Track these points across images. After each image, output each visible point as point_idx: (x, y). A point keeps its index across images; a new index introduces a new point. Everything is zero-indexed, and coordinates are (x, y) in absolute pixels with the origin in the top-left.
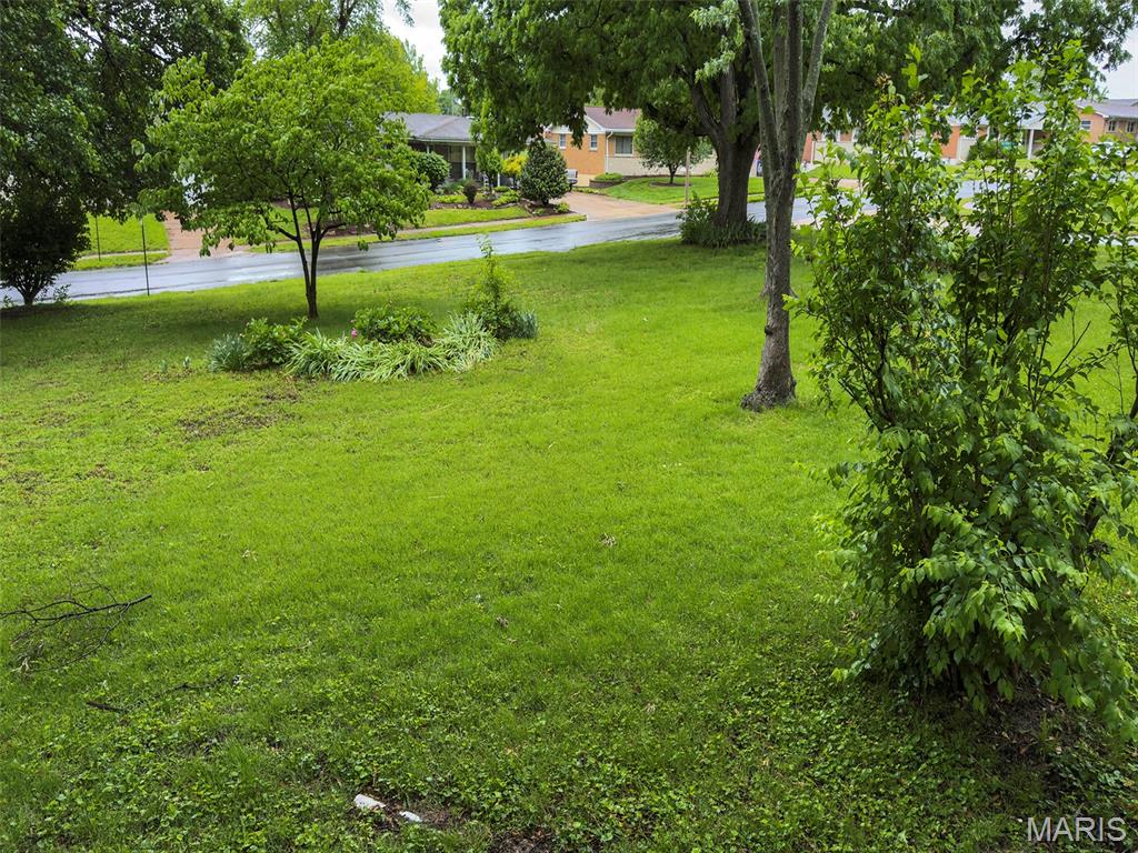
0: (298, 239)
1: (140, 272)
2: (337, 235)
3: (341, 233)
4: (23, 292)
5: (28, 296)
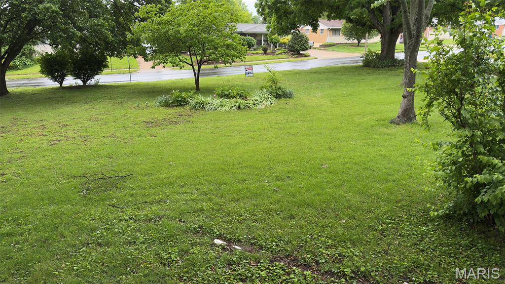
0: (192, 65)
2: (208, 64)
4: (82, 81)
5: (84, 82)
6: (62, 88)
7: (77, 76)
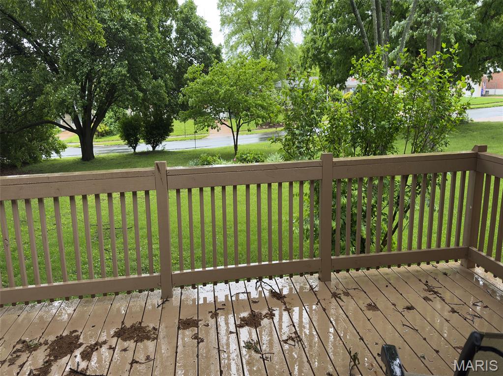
0: (231, 128)
1: (193, 142)
2: (269, 128)
3: (270, 127)
4: (152, 147)
5: (154, 148)
6: (135, 153)
7: (148, 142)
